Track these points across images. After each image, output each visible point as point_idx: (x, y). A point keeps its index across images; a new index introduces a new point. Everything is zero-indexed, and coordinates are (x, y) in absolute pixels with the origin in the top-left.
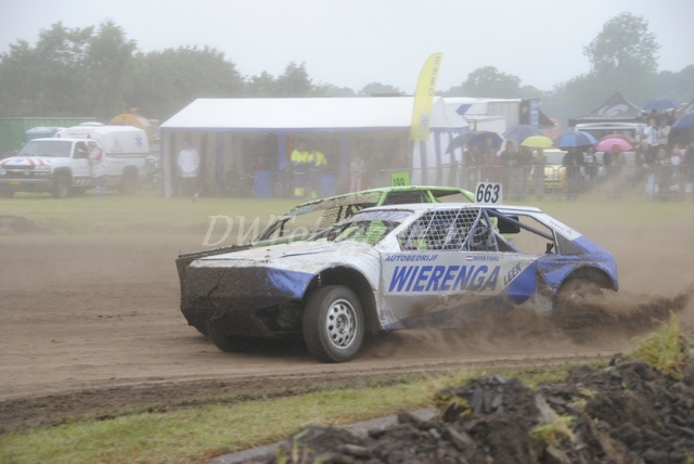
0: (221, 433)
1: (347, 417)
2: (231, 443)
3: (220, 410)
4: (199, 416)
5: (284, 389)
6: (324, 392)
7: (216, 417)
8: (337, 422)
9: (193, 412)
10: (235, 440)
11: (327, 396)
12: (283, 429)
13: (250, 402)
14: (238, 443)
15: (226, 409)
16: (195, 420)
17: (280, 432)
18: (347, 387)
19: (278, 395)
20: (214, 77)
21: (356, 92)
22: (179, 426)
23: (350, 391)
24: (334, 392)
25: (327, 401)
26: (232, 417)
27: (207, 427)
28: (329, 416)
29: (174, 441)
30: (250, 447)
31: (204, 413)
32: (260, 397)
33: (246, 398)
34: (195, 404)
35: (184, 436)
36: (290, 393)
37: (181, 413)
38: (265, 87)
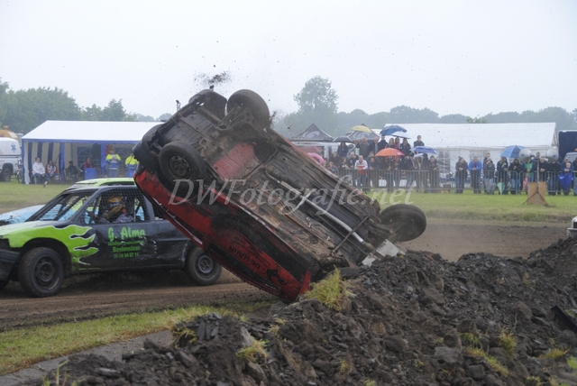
0: (40, 346)
1: (130, 334)
2: (47, 354)
3: (42, 330)
4: (27, 334)
5: (89, 314)
6: (116, 316)
7: (38, 335)
8: (122, 337)
9: (23, 331)
10: (50, 351)
11: (118, 319)
12: (84, 343)
13: (64, 324)
14: (51, 354)
15: (47, 329)
16: (24, 338)
17: (83, 345)
18: (132, 313)
19: (85, 319)
20: (61, 107)
21: (155, 119)
22: (11, 342)
23: (133, 316)
24: (122, 317)
25: (117, 323)
26: (49, 335)
27: (31, 342)
28: (118, 333)
29: (5, 353)
30: (60, 356)
31: (31, 332)
32: (72, 320)
33: (63, 321)
34: (25, 326)
35: (14, 349)
36: (93, 317)
37: (14, 332)
38: (94, 115)
